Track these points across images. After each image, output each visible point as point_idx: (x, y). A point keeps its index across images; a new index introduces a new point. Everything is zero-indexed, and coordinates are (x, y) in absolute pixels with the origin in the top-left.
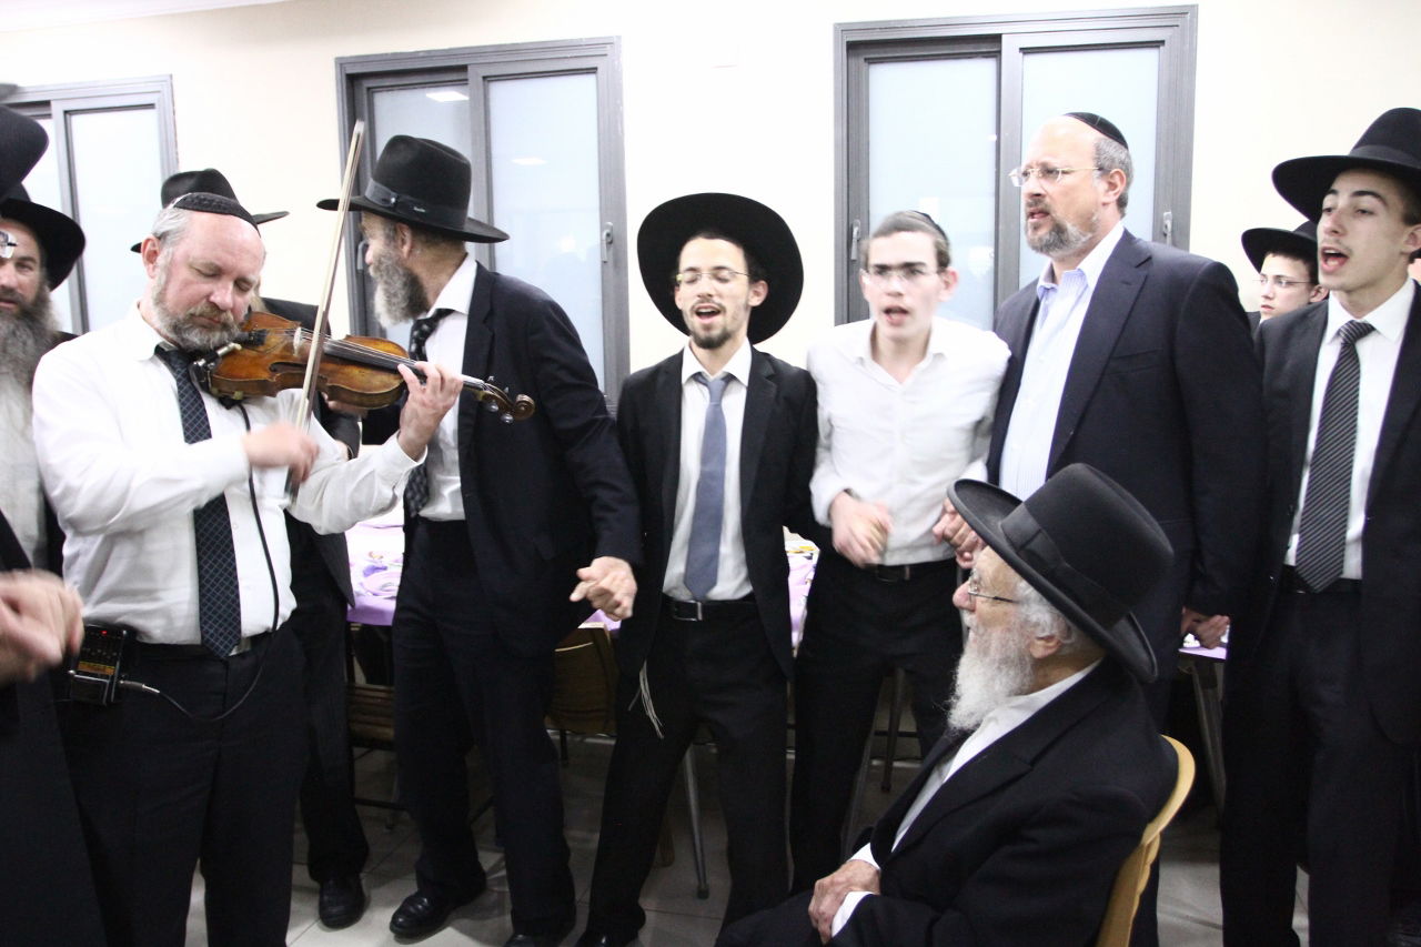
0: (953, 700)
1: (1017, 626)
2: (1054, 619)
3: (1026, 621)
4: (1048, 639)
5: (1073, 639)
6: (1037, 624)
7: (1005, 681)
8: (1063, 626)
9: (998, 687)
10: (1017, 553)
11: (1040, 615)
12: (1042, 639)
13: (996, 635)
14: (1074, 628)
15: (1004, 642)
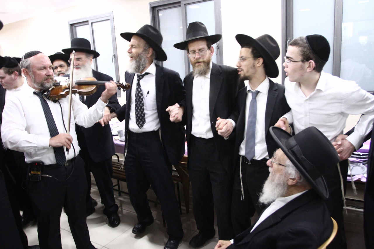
0: (261, 194)
1: (284, 174)
2: (296, 173)
3: (287, 172)
4: (293, 179)
5: (302, 181)
6: (290, 174)
7: (278, 191)
8: (299, 176)
9: (275, 192)
10: (288, 151)
11: (292, 171)
12: (291, 179)
13: (278, 175)
14: (302, 177)
15: (279, 178)
